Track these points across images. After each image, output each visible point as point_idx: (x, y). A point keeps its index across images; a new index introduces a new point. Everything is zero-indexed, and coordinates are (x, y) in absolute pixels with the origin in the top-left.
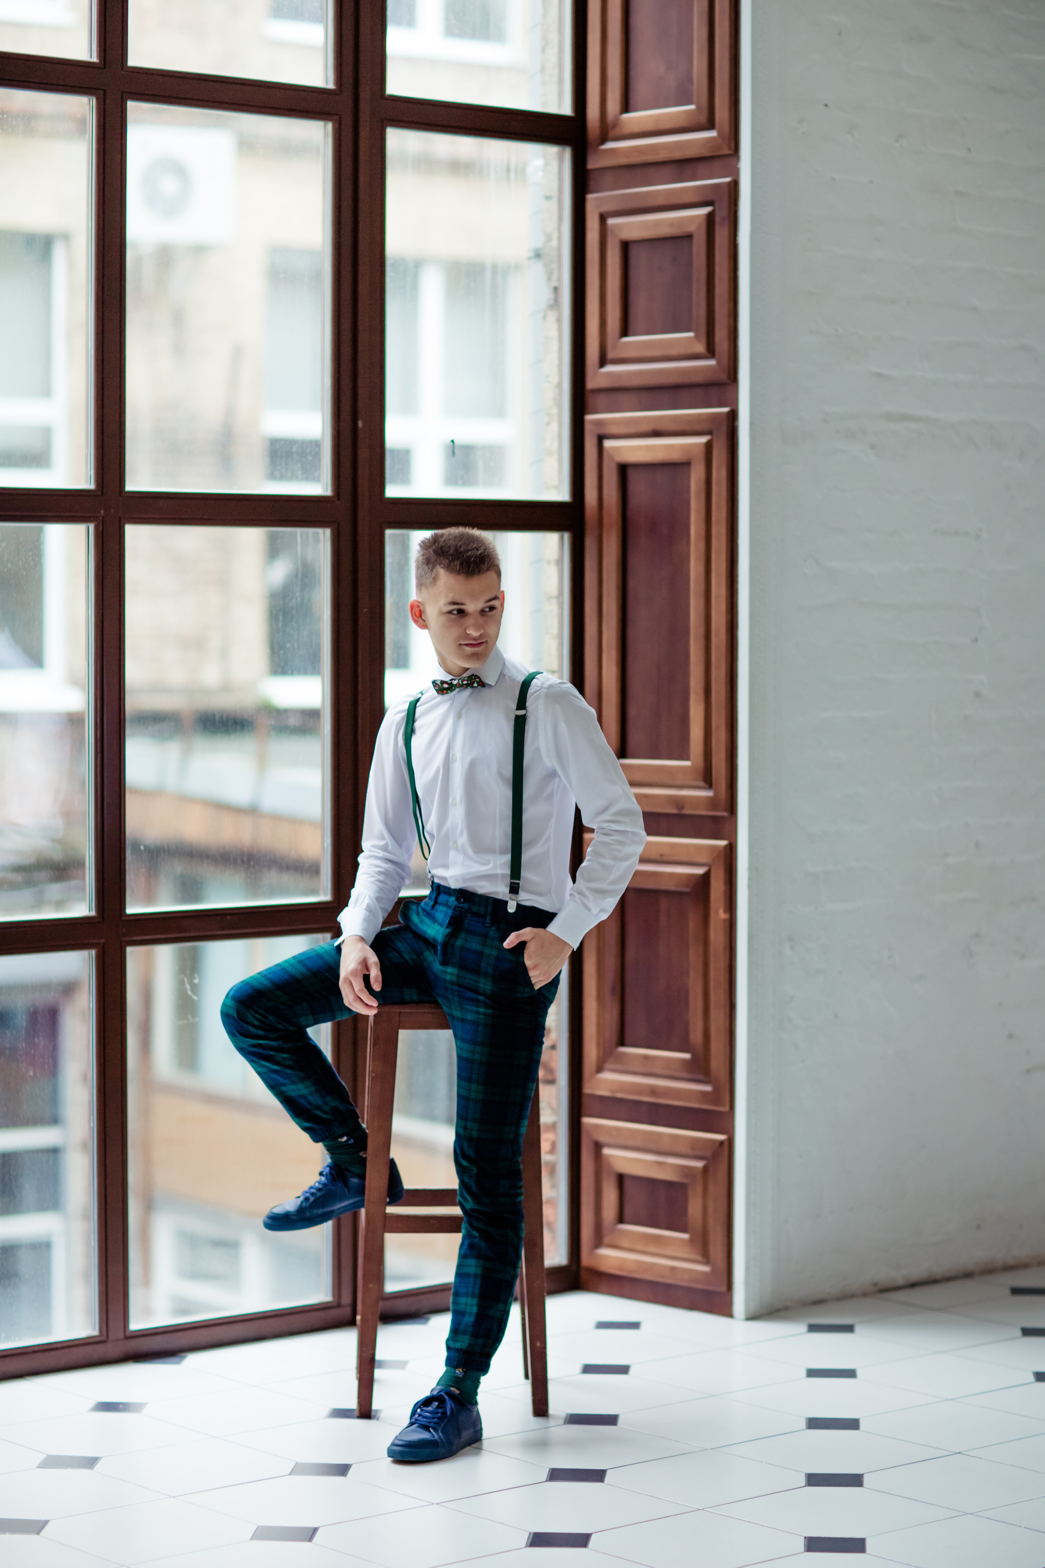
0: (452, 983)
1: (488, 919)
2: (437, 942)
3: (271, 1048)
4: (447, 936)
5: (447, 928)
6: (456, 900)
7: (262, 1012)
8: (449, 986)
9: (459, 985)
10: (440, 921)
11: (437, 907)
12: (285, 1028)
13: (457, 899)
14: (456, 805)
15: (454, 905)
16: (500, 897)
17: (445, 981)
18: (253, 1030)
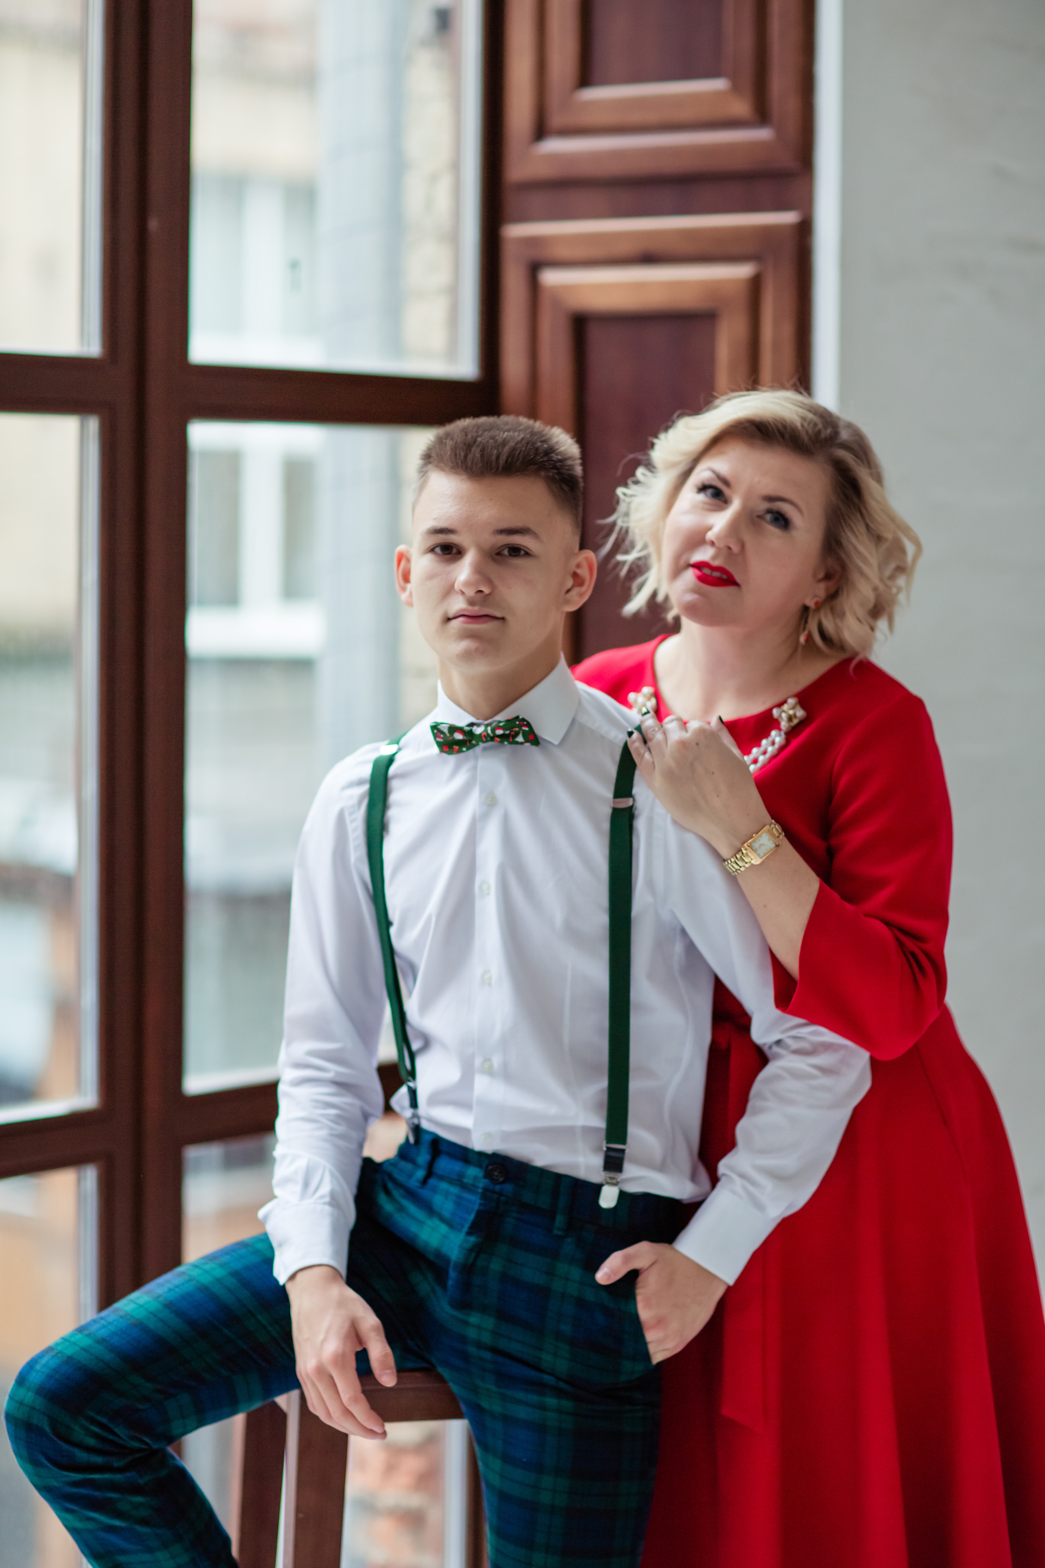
0: (479, 1345)
1: (560, 1220)
2: (447, 1260)
3: (114, 1487)
4: (471, 1250)
5: (469, 1233)
6: (485, 1177)
7: (104, 1420)
8: (472, 1350)
9: (495, 1350)
10: (446, 1214)
11: (432, 1181)
12: (143, 1446)
13: (488, 1175)
14: (490, 984)
15: (481, 1185)
16: (582, 1174)
17: (463, 1339)
18: (82, 1456)
